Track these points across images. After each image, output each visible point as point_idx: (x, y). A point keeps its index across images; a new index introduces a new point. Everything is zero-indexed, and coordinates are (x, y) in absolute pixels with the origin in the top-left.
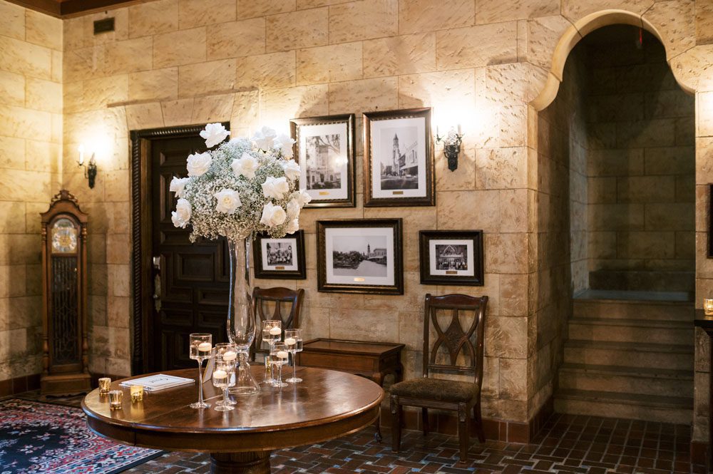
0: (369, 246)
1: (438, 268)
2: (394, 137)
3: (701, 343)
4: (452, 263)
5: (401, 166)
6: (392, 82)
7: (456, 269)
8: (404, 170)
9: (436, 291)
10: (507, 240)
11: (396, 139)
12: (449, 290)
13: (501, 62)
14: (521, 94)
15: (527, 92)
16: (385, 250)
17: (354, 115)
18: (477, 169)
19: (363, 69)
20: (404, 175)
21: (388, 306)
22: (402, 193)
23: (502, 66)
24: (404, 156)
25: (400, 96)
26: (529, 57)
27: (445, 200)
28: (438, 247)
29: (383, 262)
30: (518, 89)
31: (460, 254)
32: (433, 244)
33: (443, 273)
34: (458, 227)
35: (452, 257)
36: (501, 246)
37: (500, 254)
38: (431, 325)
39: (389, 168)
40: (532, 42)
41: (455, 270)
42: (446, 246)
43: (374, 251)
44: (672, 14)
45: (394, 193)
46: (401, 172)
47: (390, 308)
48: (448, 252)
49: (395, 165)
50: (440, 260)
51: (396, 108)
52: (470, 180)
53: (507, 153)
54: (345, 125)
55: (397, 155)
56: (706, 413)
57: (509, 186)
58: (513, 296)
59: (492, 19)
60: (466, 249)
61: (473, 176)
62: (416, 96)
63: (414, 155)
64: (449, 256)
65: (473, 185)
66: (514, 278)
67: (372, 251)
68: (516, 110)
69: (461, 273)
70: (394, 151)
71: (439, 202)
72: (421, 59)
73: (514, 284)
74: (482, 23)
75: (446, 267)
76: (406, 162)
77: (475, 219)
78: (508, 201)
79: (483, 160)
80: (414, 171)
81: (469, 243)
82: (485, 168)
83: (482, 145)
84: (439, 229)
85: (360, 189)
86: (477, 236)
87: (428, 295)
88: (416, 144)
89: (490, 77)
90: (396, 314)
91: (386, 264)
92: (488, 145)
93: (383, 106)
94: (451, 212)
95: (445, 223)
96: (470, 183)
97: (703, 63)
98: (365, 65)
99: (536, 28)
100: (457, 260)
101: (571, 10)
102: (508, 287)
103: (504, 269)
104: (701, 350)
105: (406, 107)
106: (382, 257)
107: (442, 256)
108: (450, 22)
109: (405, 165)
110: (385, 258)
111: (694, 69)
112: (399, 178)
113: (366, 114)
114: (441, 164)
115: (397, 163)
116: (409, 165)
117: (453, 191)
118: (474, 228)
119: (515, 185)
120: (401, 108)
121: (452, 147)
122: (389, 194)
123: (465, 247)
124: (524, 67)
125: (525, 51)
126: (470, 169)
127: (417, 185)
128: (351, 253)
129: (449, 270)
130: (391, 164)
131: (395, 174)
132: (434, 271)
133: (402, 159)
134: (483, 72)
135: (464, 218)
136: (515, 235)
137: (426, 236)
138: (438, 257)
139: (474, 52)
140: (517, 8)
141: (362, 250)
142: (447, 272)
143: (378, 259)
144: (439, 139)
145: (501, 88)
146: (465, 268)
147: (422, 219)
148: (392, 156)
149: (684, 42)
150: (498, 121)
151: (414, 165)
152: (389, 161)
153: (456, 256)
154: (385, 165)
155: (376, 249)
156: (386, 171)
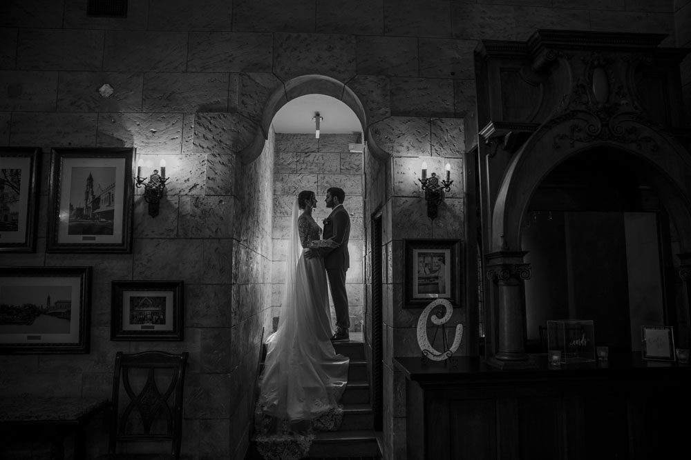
0: (49, 298)
1: (132, 323)
2: (88, 176)
3: (398, 389)
4: (148, 316)
5: (94, 210)
6: (90, 118)
7: (153, 323)
8: (98, 213)
9: (129, 349)
10: (210, 291)
11: (90, 179)
12: (144, 348)
13: (211, 111)
14: (229, 143)
15: (236, 142)
16: (70, 302)
17: (40, 149)
18: (180, 216)
19: (57, 101)
20: (98, 219)
21: (70, 368)
22: (94, 239)
23: (212, 114)
24: (99, 198)
25: (98, 134)
26: (239, 108)
27: (144, 248)
28: (132, 299)
29: (66, 316)
30: (227, 139)
31: (158, 306)
32: (128, 295)
33: (138, 327)
34: (157, 277)
35: (148, 311)
36: (203, 299)
37: (202, 308)
38: (121, 386)
39: (80, 210)
40: (243, 95)
41: (151, 325)
42: (142, 298)
43: (56, 303)
44: (371, 86)
45: (84, 238)
46: (94, 215)
47: (72, 370)
48: (143, 305)
49: (88, 208)
50: (135, 313)
51: (93, 145)
52: (172, 228)
53: (213, 201)
54: (29, 159)
55: (91, 197)
57: (213, 235)
58: (216, 351)
59: (204, 68)
60: (165, 301)
61: (175, 224)
62: (116, 135)
63: (111, 199)
64: (145, 309)
65: (175, 232)
66: (216, 332)
67: (52, 304)
68: (224, 159)
69: (158, 327)
70: (87, 193)
71: (136, 250)
72: (125, 98)
73: (217, 338)
74: (194, 70)
75: (142, 321)
76: (101, 204)
77: (176, 269)
78: (213, 250)
79: (188, 207)
80: (110, 215)
81: (169, 296)
82: (189, 216)
83: (187, 191)
84: (135, 279)
85: (43, 232)
86: (177, 287)
87: (119, 354)
88: (113, 186)
89: (199, 124)
90: (80, 376)
91: (69, 319)
92: (193, 192)
93: (78, 141)
94: (149, 261)
95: (142, 273)
96: (172, 231)
97: (397, 132)
98: (60, 97)
99: (248, 82)
100: (153, 313)
101: (282, 69)
102: (210, 342)
103: (206, 322)
104: (399, 396)
105: (105, 146)
106: (64, 311)
107: (137, 309)
108: (160, 65)
109: (99, 208)
110: (69, 312)
111: (390, 136)
112: (91, 222)
113: (55, 149)
114: (141, 209)
115: (90, 205)
116: (103, 207)
117: (152, 239)
118: (174, 279)
119: (219, 235)
120: (98, 146)
121: (154, 191)
122: (79, 239)
123: (163, 299)
124: (234, 118)
125: (236, 101)
126: (173, 216)
127: (112, 230)
128: (25, 306)
129: (145, 325)
130: (83, 205)
131: (87, 217)
132: (128, 326)
133: (96, 201)
134: (193, 118)
135: (163, 267)
136: (219, 287)
137: (119, 287)
138: (132, 310)
139: (184, 98)
140: (230, 61)
141: (40, 303)
142: (143, 327)
143: (60, 313)
144: (140, 182)
145: (209, 136)
146: (163, 322)
147: (117, 268)
148: (84, 197)
149: (381, 111)
150: (204, 169)
151: (109, 209)
152: (80, 203)
153: (153, 309)
154: (75, 207)
155: (58, 302)
156: (76, 213)
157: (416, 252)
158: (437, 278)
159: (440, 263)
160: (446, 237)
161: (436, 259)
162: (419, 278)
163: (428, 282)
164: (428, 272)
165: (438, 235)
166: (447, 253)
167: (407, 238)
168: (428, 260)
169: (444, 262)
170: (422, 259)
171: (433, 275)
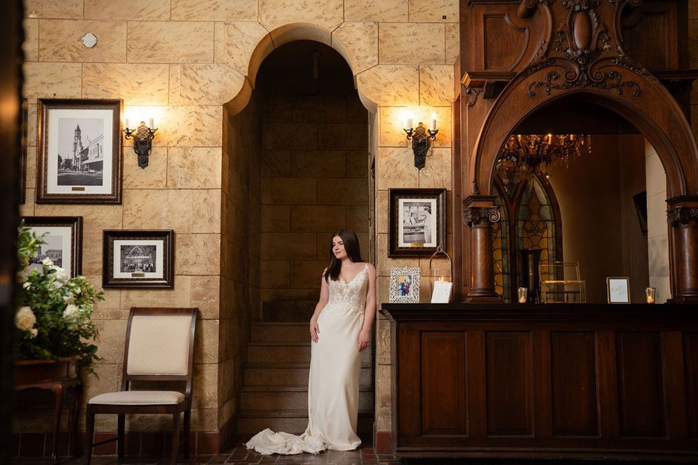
1: (122, 271)
2: (76, 128)
3: (383, 337)
4: (139, 264)
5: (82, 161)
7: (143, 271)
8: (87, 164)
9: (119, 295)
10: (199, 241)
11: (78, 130)
12: (135, 294)
13: (196, 61)
14: (216, 94)
15: (222, 93)
16: (61, 252)
18: (168, 167)
19: (40, 50)
20: (87, 170)
22: (83, 189)
23: (198, 65)
24: (87, 150)
25: (83, 85)
26: (225, 59)
27: (133, 199)
28: (123, 248)
30: (214, 90)
31: (148, 255)
32: (118, 244)
33: (128, 275)
34: (147, 227)
35: (138, 259)
36: (192, 247)
37: (191, 256)
39: (68, 162)
40: (228, 45)
41: (142, 273)
42: (132, 247)
43: (47, 252)
44: (359, 34)
45: (73, 189)
46: (83, 166)
48: (134, 253)
49: (77, 159)
50: (125, 262)
51: (78, 97)
52: (161, 179)
53: (201, 152)
55: (79, 148)
56: (389, 404)
57: (202, 186)
58: (205, 298)
59: (188, 18)
60: (155, 249)
61: (164, 175)
62: (102, 86)
63: (99, 149)
64: (136, 257)
65: (165, 183)
66: (205, 279)
67: (43, 253)
68: (212, 110)
69: (148, 275)
70: (76, 144)
71: (125, 200)
72: (109, 48)
73: (206, 285)
74: (178, 19)
76: (89, 155)
77: (165, 218)
78: (201, 200)
79: (177, 159)
80: (98, 166)
81: (159, 244)
82: (177, 167)
83: (175, 142)
84: (125, 229)
85: (31, 183)
86: (168, 236)
88: (101, 137)
89: (185, 75)
92: (181, 144)
93: (62, 93)
94: (139, 211)
95: (131, 223)
96: (161, 182)
97: (384, 81)
98: (41, 47)
99: (233, 31)
101: (267, 18)
102: (199, 289)
103: (195, 270)
104: (383, 344)
105: (90, 97)
106: (55, 260)
107: (128, 257)
108: (143, 13)
109: (87, 159)
110: (61, 260)
111: (377, 85)
112: (80, 173)
113: (42, 100)
114: (130, 160)
115: (79, 156)
116: (92, 159)
117: (141, 189)
118: (164, 227)
119: (208, 185)
120: (84, 97)
121: (142, 142)
122: (67, 190)
123: (154, 248)
124: (220, 69)
125: (222, 52)
126: (162, 168)
127: (102, 182)
129: (136, 272)
130: (71, 157)
131: (75, 168)
132: (118, 274)
133: (85, 152)
134: (178, 69)
135: (153, 218)
136: (207, 236)
137: (111, 236)
138: (122, 258)
139: (169, 48)
140: (215, 9)
142: (133, 275)
144: (129, 134)
145: (196, 87)
146: (153, 270)
147: (106, 217)
148: (72, 148)
149: (368, 60)
150: (192, 120)
151: (98, 160)
152: (68, 154)
153: (143, 257)
154: (63, 158)
155: (49, 251)
156: (64, 164)
157: (401, 201)
158: (423, 227)
159: (427, 212)
160: (432, 187)
161: (422, 209)
162: (404, 228)
163: (413, 231)
164: (413, 221)
165: (425, 184)
166: (433, 202)
167: (393, 187)
168: (414, 209)
169: (430, 212)
170: (407, 208)
171: (419, 224)
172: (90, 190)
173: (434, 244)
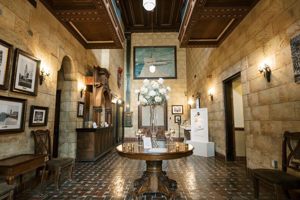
0: (11, 110)
1: (35, 120)
2: (26, 65)
4: (39, 118)
5: (27, 78)
6: (25, 41)
8: (28, 79)
10: (51, 111)
13: (53, 55)
16: (18, 112)
18: (46, 86)
19: (15, 27)
20: (28, 82)
21: (15, 138)
22: (26, 89)
23: (54, 57)
25: (27, 49)
27: (38, 95)
29: (16, 118)
31: (41, 115)
32: (35, 111)
33: (36, 122)
34: (40, 105)
35: (39, 116)
37: (49, 116)
39: (23, 77)
40: (59, 54)
41: (39, 121)
42: (38, 112)
45: (23, 88)
46: (27, 80)
47: (16, 139)
53: (53, 84)
55: (26, 73)
58: (51, 129)
60: (43, 113)
61: (45, 88)
62: (32, 52)
63: (31, 75)
66: (52, 123)
67: (12, 113)
70: (25, 71)
72: (35, 39)
73: (52, 125)
74: (51, 40)
75: (37, 120)
77: (44, 103)
78: (52, 99)
79: (48, 85)
80: (31, 81)
81: (44, 111)
82: (48, 87)
84: (35, 105)
86: (47, 109)
88: (32, 71)
89: (51, 58)
90: (18, 141)
91: (17, 119)
92: (49, 79)
94: (39, 100)
95: (37, 103)
96: (44, 91)
99: (60, 51)
102: (50, 126)
103: (50, 120)
106: (16, 116)
107: (36, 116)
109: (28, 77)
112: (26, 82)
115: (26, 76)
117: (40, 92)
119: (54, 94)
122: (21, 88)
126: (45, 86)
127: (31, 87)
128: (2, 113)
130: (24, 75)
131: (24, 80)
133: (28, 75)
135: (42, 102)
136: (53, 110)
137: (33, 108)
139: (48, 48)
140: (57, 42)
143: (15, 117)
147: (31, 101)
151: (31, 79)
152: (23, 74)
154: (21, 75)
155: (14, 112)
156: (21, 78)
157: (80, 105)
165: (82, 101)
166: (83, 105)
171: (81, 110)
172: (28, 89)
173: (82, 115)
